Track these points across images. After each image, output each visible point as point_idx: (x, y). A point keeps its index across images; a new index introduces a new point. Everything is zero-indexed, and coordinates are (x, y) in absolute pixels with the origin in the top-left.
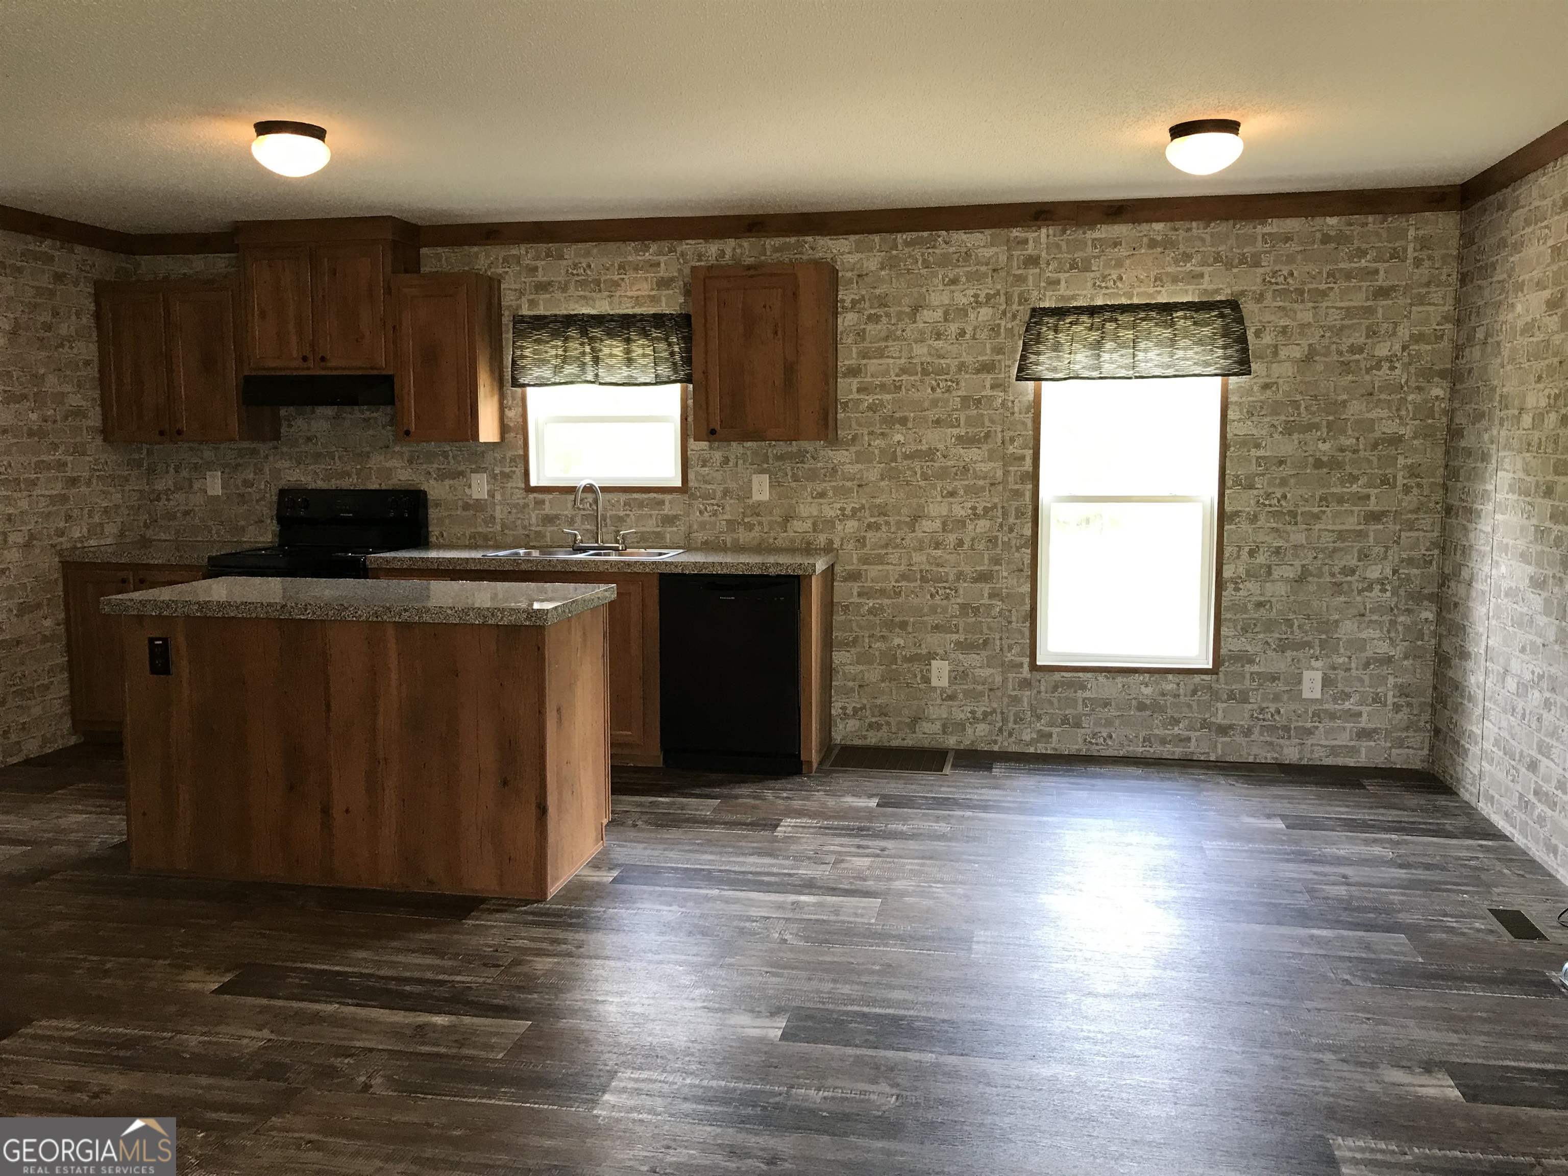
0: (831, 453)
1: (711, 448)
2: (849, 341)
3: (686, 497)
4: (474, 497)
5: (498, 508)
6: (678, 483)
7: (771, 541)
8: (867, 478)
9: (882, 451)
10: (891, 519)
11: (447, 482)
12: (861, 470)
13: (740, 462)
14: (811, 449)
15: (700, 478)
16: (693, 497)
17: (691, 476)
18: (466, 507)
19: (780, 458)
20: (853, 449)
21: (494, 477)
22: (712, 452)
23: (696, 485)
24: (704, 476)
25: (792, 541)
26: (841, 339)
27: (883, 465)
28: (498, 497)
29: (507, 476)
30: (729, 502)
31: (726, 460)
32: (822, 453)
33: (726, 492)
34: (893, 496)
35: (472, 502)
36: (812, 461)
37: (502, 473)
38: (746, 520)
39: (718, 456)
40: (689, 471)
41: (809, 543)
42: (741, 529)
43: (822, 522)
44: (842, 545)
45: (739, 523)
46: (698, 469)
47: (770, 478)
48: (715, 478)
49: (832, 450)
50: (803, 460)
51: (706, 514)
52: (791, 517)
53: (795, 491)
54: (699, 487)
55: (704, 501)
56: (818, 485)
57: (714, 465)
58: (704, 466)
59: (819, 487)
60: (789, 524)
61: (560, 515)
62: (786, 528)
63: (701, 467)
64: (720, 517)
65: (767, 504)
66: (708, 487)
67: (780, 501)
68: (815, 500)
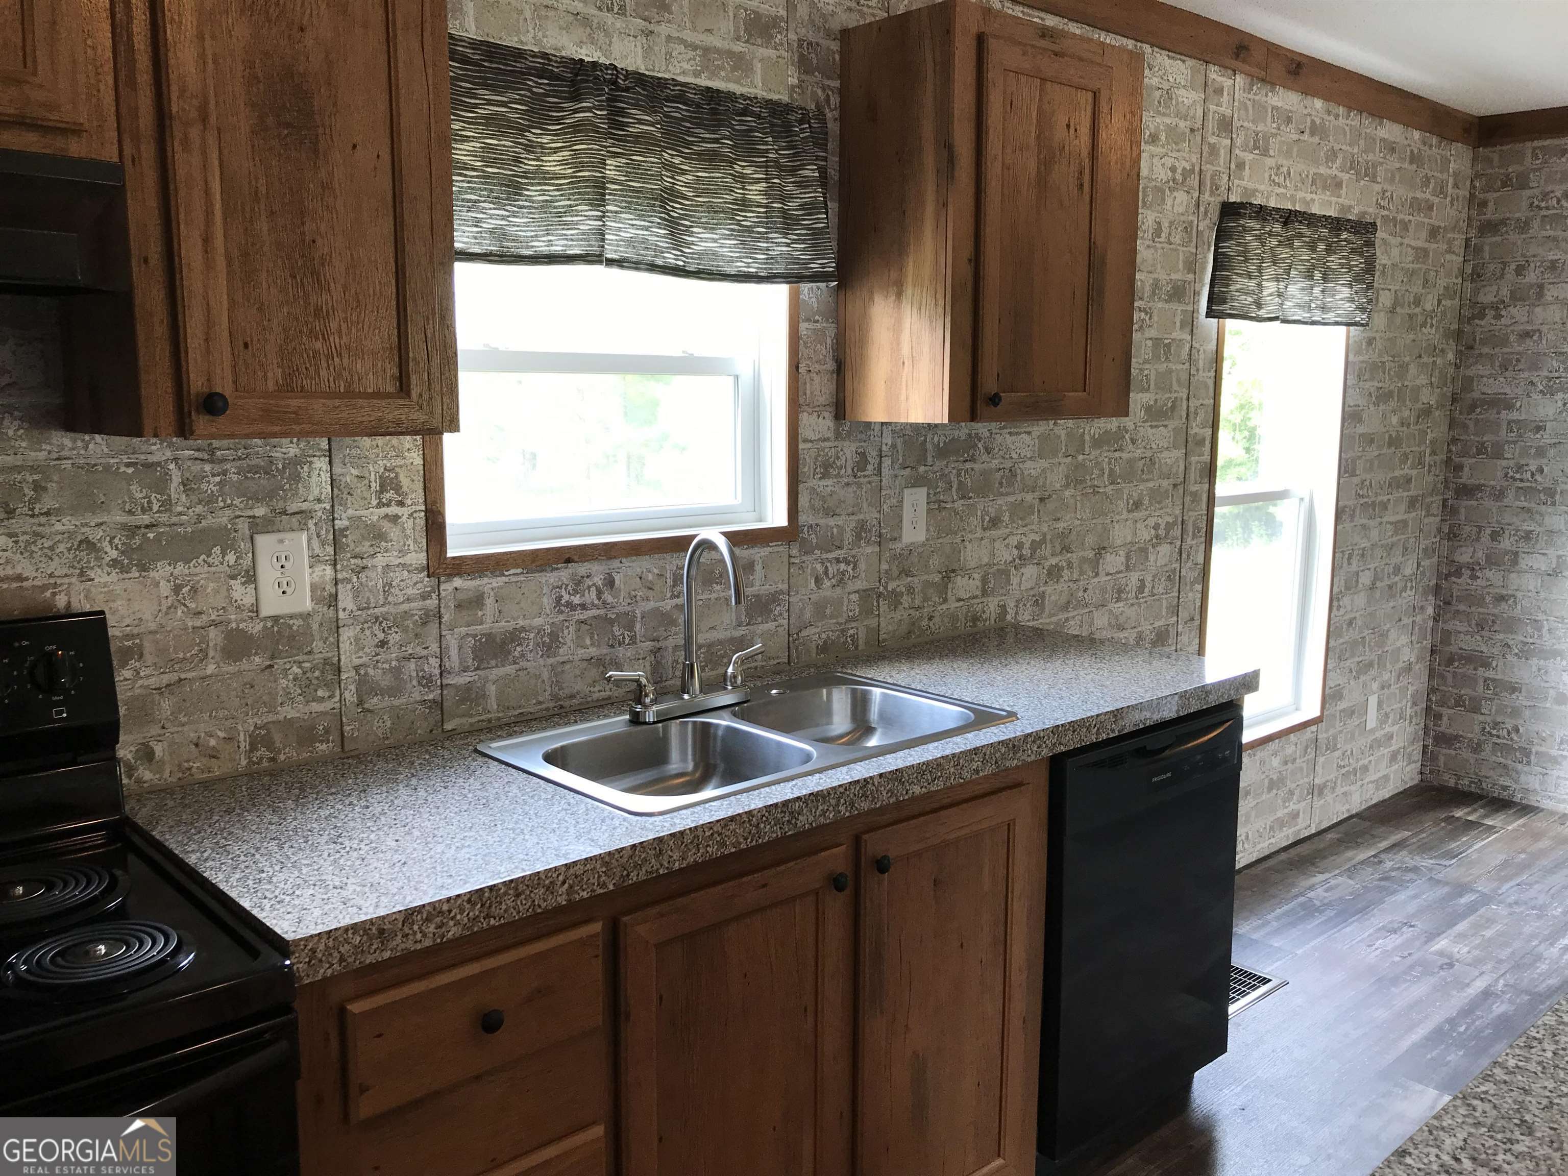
3: (794, 549)
4: (267, 610)
5: (347, 634)
11: (166, 571)
12: (1045, 471)
13: (888, 462)
14: (987, 433)
15: (818, 504)
16: (806, 547)
17: (805, 499)
18: (240, 646)
19: (942, 452)
20: (1037, 431)
21: (333, 539)
22: (841, 444)
23: (812, 520)
24: (823, 499)
27: (1069, 459)
29: (373, 534)
30: (864, 551)
31: (862, 461)
32: (999, 440)
34: (1080, 515)
35: (256, 628)
37: (356, 525)
38: (890, 587)
39: (849, 451)
40: (801, 487)
42: (882, 607)
45: (879, 595)
46: (812, 483)
47: (928, 494)
48: (844, 502)
49: (1010, 434)
50: (973, 454)
51: (827, 583)
52: (953, 571)
53: (961, 517)
54: (817, 525)
55: (824, 556)
56: (991, 503)
57: (843, 471)
58: (824, 476)
59: (992, 507)
60: (950, 586)
61: (523, 629)
62: (946, 594)
63: (820, 479)
64: (851, 586)
65: (921, 550)
66: (832, 522)
67: (940, 541)
68: (987, 534)
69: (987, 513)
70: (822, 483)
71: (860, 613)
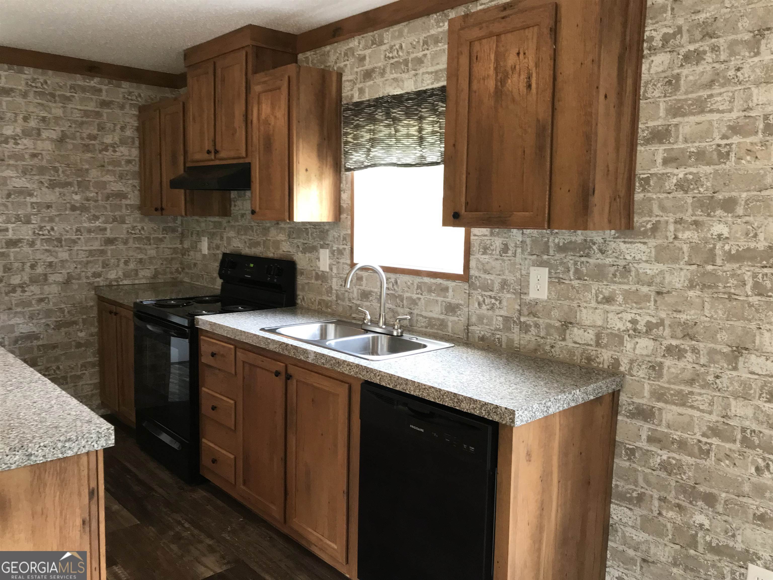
0: (623, 246)
1: (492, 234)
2: (657, 94)
3: (466, 286)
4: (321, 269)
6: (460, 271)
7: (548, 348)
8: (670, 283)
9: (694, 248)
10: (701, 345)
11: (308, 255)
12: (662, 272)
13: (519, 250)
14: (599, 240)
15: (480, 266)
16: (472, 286)
17: (473, 264)
18: (318, 277)
19: (562, 249)
20: (652, 243)
21: (332, 252)
22: (493, 238)
23: (477, 274)
24: (483, 264)
25: (571, 353)
26: (645, 91)
27: (694, 267)
28: (335, 271)
29: (340, 252)
30: (507, 296)
31: (505, 248)
32: (613, 245)
33: (504, 284)
34: (707, 313)
35: (320, 273)
36: (599, 255)
37: (338, 249)
38: (522, 319)
39: (498, 242)
40: (472, 257)
41: (589, 359)
42: (516, 329)
43: (607, 334)
44: (631, 369)
45: (514, 322)
46: (479, 256)
47: (550, 273)
48: (495, 268)
49: (625, 242)
50: (588, 253)
51: (484, 307)
52: (571, 323)
53: (577, 291)
54: (480, 277)
55: (484, 293)
56: (605, 287)
57: (494, 252)
58: (484, 253)
59: (606, 289)
60: (568, 332)
61: (372, 291)
62: (565, 335)
63: (482, 254)
64: (498, 312)
65: (545, 304)
66: (488, 277)
67: (559, 302)
68: (601, 306)
69: (601, 292)
70: (484, 256)
71: (503, 329)
